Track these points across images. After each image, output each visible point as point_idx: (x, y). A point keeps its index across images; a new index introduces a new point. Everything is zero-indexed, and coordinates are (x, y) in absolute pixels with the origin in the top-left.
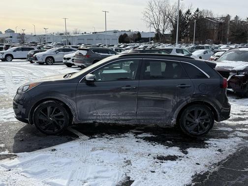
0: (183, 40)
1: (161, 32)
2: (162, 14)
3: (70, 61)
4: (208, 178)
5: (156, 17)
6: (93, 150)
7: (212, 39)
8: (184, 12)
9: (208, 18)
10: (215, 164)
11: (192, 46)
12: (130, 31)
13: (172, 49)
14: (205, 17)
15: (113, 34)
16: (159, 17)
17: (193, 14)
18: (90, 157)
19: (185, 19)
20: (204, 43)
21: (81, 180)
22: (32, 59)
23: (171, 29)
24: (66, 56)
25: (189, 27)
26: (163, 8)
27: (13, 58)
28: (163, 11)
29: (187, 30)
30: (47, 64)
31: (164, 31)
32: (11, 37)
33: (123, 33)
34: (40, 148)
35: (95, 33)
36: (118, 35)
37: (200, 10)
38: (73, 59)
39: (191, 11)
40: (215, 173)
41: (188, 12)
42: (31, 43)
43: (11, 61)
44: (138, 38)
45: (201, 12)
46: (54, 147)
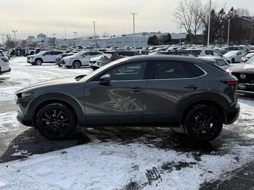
0: (216, 41)
1: (193, 33)
2: (194, 14)
3: (95, 65)
4: (217, 187)
5: (187, 17)
6: (103, 153)
7: (248, 39)
8: (217, 11)
9: (244, 17)
10: (228, 172)
11: (226, 46)
12: (159, 33)
13: (201, 51)
14: (240, 16)
15: (141, 36)
16: (190, 18)
17: (227, 13)
18: (98, 160)
19: (218, 19)
20: (239, 44)
21: (85, 184)
22: (60, 63)
23: (204, 30)
24: (93, 59)
25: (223, 27)
26: (195, 8)
27: (42, 62)
28: (194, 11)
29: (221, 30)
30: (74, 68)
31: (195, 31)
32: (43, 41)
33: (152, 35)
34: (52, 150)
35: (124, 35)
36: (147, 37)
37: (235, 8)
38: (99, 63)
39: (225, 10)
40: (226, 182)
41: (222, 12)
42: (61, 47)
43: (41, 65)
44: (168, 39)
45: (236, 11)
46: (65, 150)
